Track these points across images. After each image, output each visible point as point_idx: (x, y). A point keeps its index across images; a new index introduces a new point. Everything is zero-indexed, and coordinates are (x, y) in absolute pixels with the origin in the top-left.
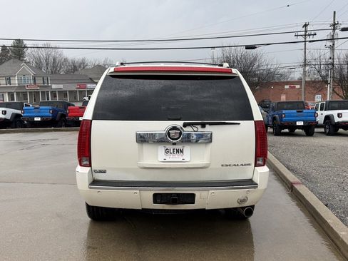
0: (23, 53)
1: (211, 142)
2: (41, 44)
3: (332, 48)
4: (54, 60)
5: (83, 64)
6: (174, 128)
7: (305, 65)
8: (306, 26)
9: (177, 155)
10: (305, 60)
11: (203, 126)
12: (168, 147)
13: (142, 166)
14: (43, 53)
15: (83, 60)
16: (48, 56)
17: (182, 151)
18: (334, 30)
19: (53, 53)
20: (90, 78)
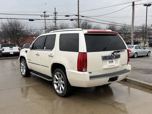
3: (55, 22)
6: (113, 53)
7: (46, 29)
8: (44, 12)
10: (46, 26)
11: (118, 52)
12: (109, 60)
13: (103, 69)
17: (113, 62)
18: (55, 15)
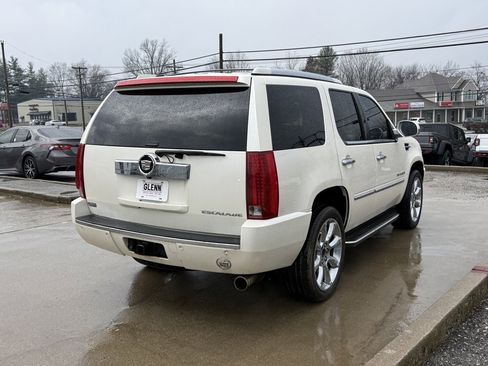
0: (331, 65)
1: (188, 178)
2: (355, 49)
4: (371, 70)
5: (412, 74)
6: (146, 157)
9: (154, 192)
11: (180, 156)
12: (147, 181)
14: (356, 62)
15: (415, 67)
16: (363, 65)
17: (160, 188)
19: (369, 61)
20: (418, 94)
